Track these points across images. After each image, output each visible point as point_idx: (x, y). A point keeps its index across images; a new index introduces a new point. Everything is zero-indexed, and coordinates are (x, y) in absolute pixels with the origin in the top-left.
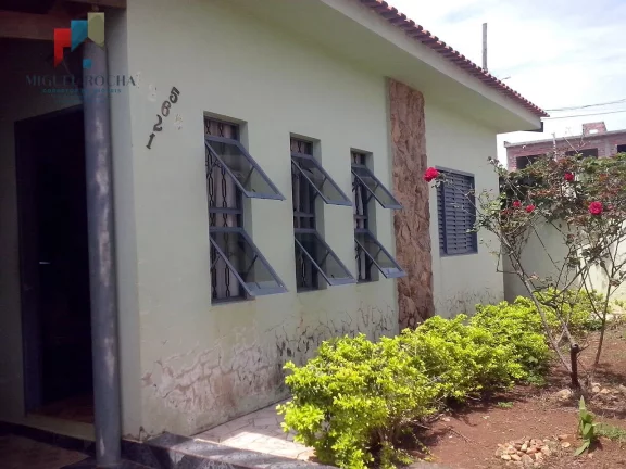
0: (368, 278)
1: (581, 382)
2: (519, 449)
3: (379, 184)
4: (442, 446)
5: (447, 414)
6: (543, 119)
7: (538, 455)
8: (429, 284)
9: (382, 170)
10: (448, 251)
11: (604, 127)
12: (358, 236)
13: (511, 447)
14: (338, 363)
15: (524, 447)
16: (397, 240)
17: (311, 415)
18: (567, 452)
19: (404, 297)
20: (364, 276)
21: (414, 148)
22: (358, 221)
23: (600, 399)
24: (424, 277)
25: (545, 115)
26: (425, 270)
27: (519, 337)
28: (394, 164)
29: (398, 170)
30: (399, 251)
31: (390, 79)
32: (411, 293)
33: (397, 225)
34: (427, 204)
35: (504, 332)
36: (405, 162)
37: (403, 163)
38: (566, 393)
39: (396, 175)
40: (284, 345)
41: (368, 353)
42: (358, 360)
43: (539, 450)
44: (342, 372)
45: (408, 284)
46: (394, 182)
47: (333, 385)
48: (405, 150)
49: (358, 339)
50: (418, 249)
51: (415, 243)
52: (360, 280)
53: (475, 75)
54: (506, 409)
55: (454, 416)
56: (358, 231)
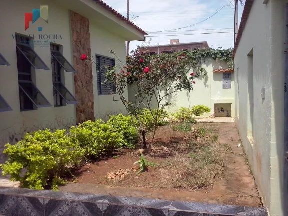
0: (61, 105)
1: (148, 146)
2: (115, 174)
3: (66, 60)
4: (84, 176)
5: (90, 163)
6: (145, 36)
7: (122, 176)
8: (92, 107)
9: (67, 54)
10: (102, 93)
11: (179, 42)
12: (55, 85)
13: (113, 174)
14: (32, 143)
15: (117, 173)
16: (76, 87)
17: (16, 166)
18: (135, 173)
19: (80, 113)
20: (59, 104)
21: (84, 45)
22: (56, 78)
23: (154, 152)
24: (90, 104)
25: (146, 34)
26: (91, 101)
27: (126, 129)
28: (74, 52)
29: (76, 54)
30: (77, 92)
31: (71, 11)
32: (83, 112)
33: (76, 80)
34: (91, 71)
35: (120, 127)
36: (80, 51)
37: (78, 51)
38: (141, 150)
39: (75, 57)
40: (13, 137)
41: (49, 138)
42: (43, 141)
43: (123, 174)
44: (33, 146)
45: (82, 108)
46: (74, 59)
47: (29, 152)
48: (80, 45)
49: (45, 131)
50: (87, 92)
51: (85, 89)
52: (57, 106)
53: (113, 13)
54: (116, 158)
55: (93, 163)
56: (55, 83)
